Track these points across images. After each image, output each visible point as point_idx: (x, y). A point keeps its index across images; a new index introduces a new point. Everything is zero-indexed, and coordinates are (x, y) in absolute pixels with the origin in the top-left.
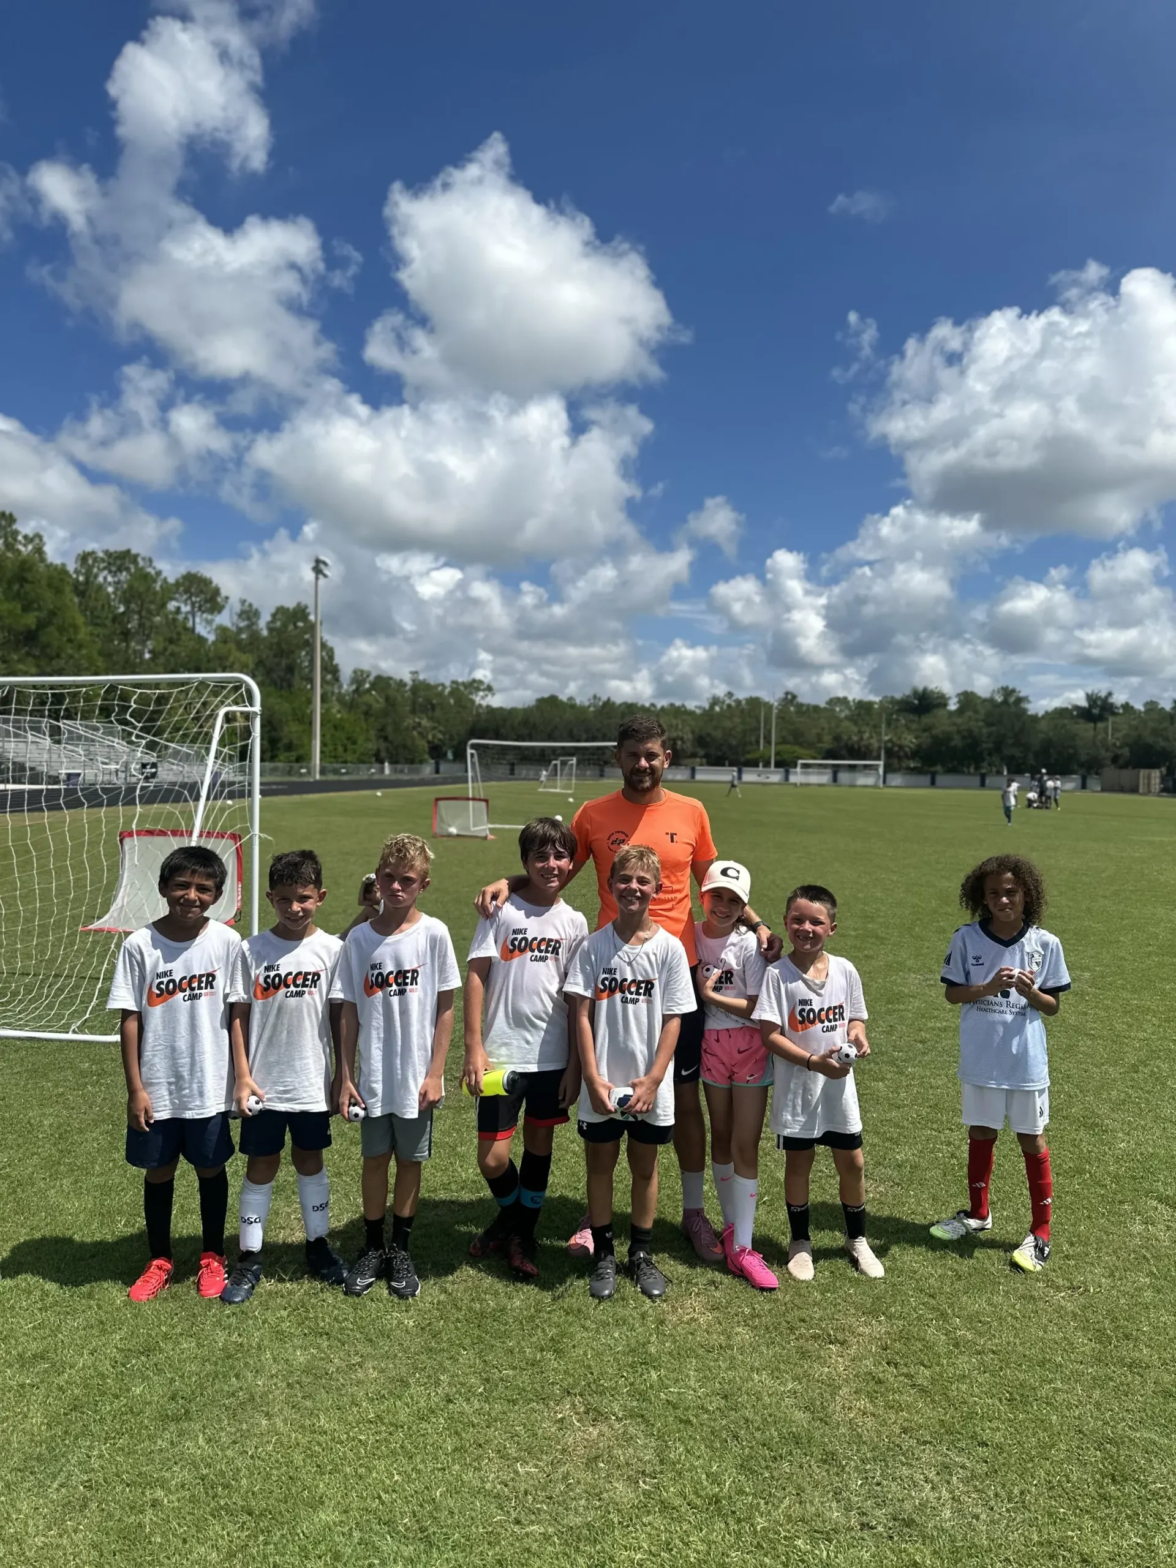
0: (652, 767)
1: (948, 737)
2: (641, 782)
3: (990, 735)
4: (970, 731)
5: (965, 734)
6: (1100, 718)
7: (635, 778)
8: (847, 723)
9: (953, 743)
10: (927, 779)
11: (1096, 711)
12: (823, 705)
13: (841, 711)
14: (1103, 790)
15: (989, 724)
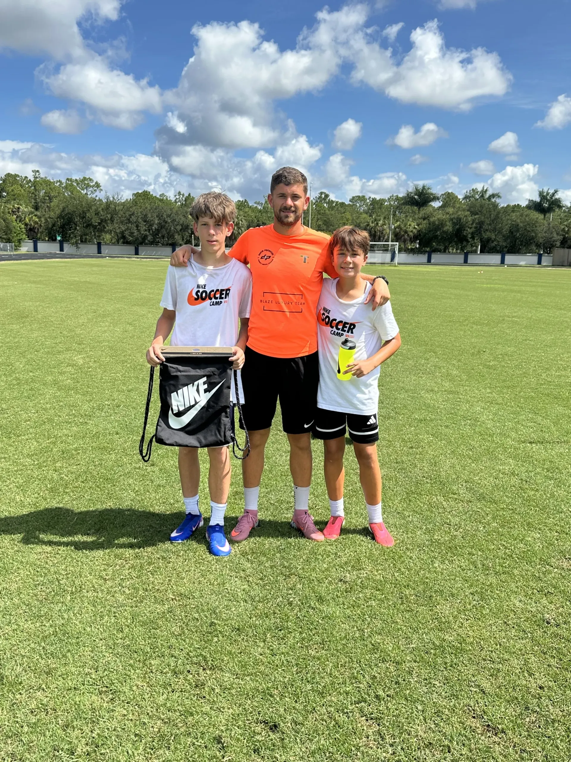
0: (295, 206)
1: (442, 224)
2: (287, 217)
3: (473, 221)
4: (460, 219)
5: (455, 221)
6: (549, 210)
7: (283, 214)
8: (364, 215)
9: (445, 229)
10: (423, 258)
11: (546, 205)
12: (347, 202)
13: (360, 206)
14: (553, 266)
15: (473, 213)
